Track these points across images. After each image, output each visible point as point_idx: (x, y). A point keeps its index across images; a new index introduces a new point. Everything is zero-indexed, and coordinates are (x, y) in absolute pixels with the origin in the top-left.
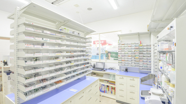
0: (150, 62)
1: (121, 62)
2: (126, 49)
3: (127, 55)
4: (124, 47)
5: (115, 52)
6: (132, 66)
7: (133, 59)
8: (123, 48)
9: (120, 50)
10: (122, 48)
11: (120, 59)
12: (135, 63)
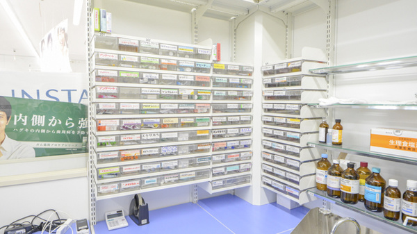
0: (246, 146)
1: (114, 167)
2: (151, 80)
3: (153, 118)
4: (140, 64)
5: (43, 97)
6: (177, 181)
7: (184, 140)
8: (134, 72)
9: (112, 87)
10: (126, 71)
11: (112, 151)
12: (192, 163)
